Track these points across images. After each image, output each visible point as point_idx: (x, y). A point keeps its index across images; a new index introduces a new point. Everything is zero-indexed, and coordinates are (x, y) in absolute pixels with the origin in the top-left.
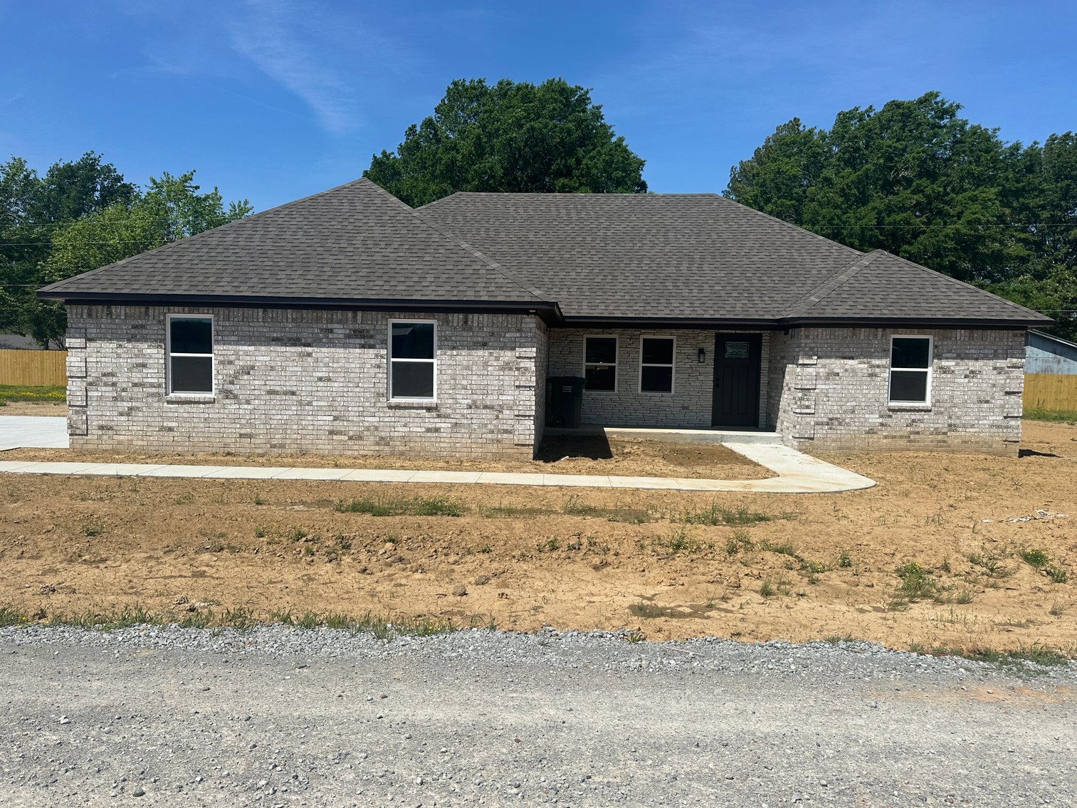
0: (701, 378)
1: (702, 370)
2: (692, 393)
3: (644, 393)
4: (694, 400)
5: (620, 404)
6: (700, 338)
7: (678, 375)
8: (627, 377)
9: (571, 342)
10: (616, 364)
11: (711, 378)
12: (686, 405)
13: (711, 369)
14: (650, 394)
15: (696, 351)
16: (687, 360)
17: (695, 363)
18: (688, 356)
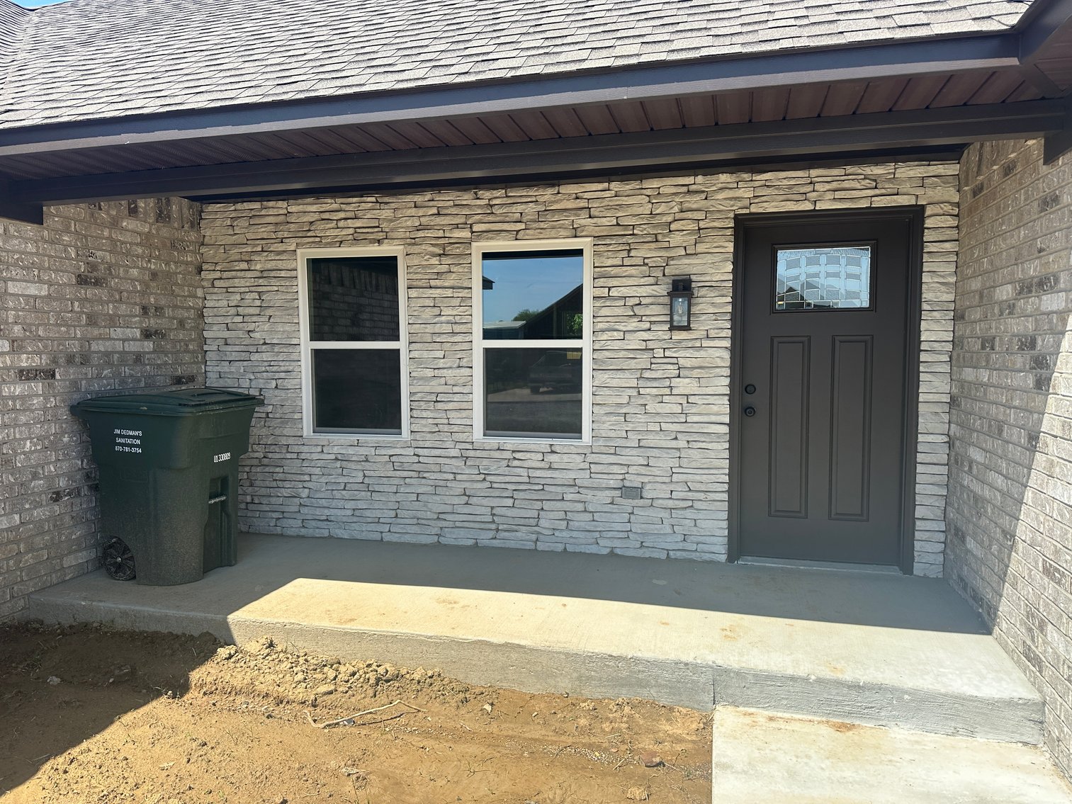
0: (683, 385)
1: (687, 358)
2: (651, 440)
3: (494, 441)
4: (665, 463)
5: (420, 475)
6: (676, 239)
7: (603, 377)
8: (436, 386)
9: (263, 274)
10: (401, 345)
11: (722, 384)
12: (632, 481)
13: (719, 354)
14: (511, 442)
15: (663, 289)
16: (633, 324)
17: (662, 331)
18: (635, 309)
